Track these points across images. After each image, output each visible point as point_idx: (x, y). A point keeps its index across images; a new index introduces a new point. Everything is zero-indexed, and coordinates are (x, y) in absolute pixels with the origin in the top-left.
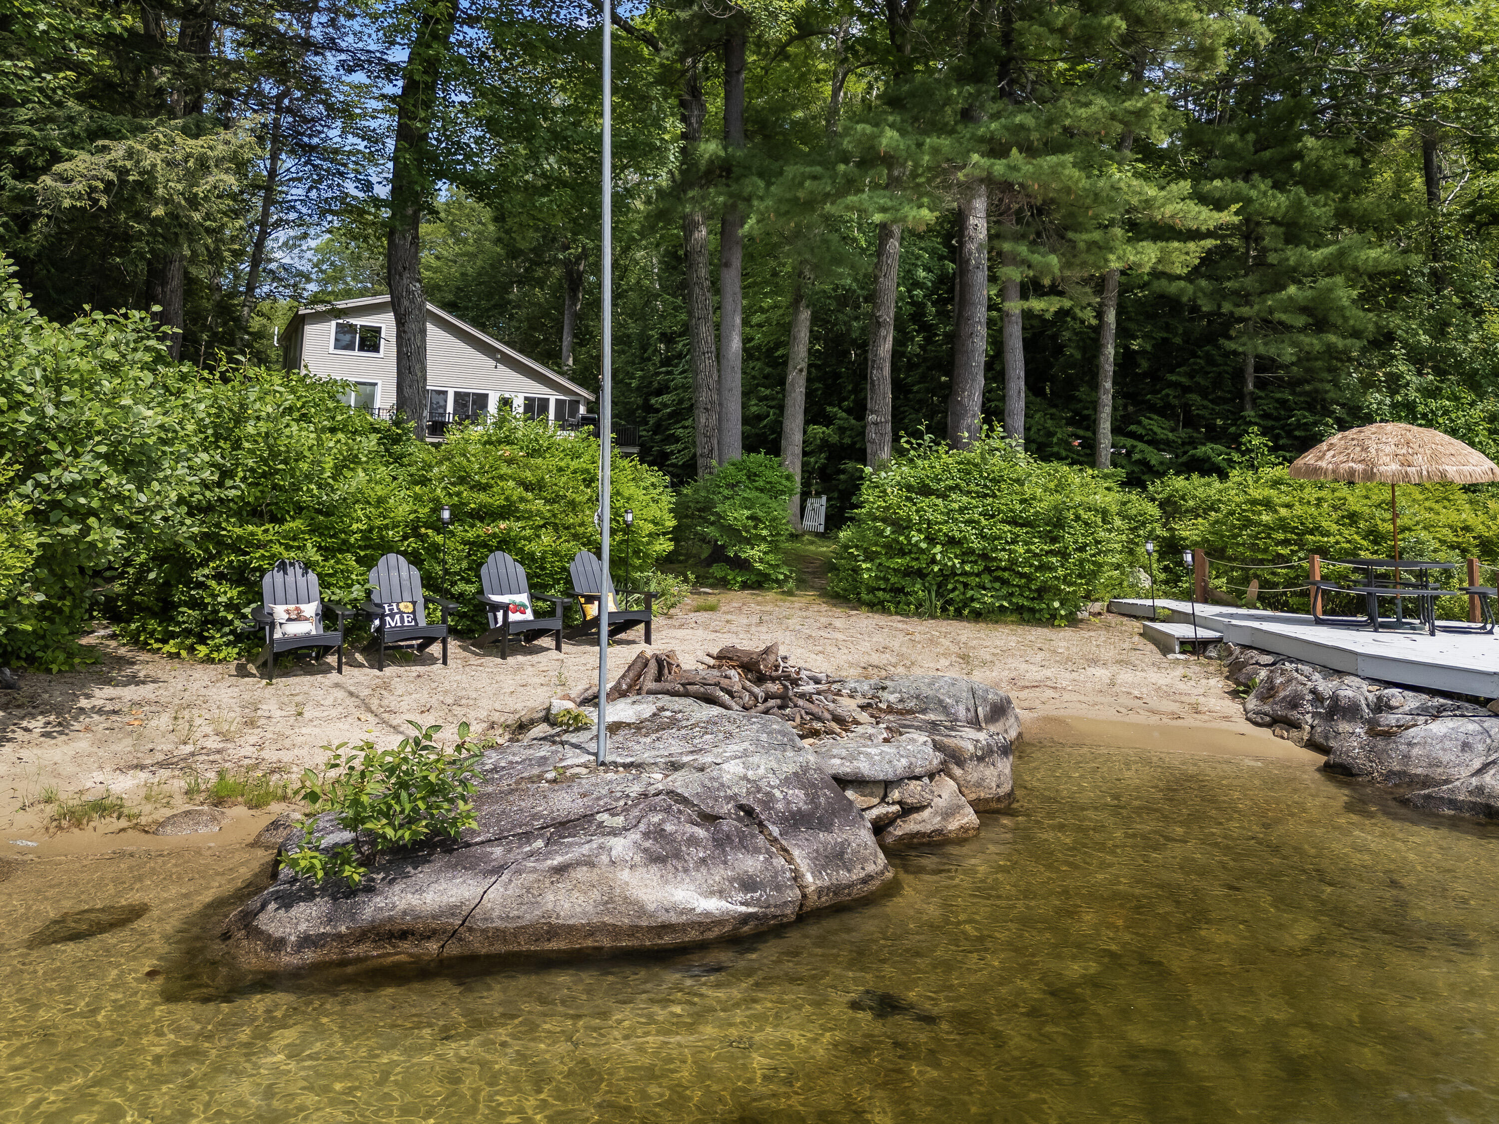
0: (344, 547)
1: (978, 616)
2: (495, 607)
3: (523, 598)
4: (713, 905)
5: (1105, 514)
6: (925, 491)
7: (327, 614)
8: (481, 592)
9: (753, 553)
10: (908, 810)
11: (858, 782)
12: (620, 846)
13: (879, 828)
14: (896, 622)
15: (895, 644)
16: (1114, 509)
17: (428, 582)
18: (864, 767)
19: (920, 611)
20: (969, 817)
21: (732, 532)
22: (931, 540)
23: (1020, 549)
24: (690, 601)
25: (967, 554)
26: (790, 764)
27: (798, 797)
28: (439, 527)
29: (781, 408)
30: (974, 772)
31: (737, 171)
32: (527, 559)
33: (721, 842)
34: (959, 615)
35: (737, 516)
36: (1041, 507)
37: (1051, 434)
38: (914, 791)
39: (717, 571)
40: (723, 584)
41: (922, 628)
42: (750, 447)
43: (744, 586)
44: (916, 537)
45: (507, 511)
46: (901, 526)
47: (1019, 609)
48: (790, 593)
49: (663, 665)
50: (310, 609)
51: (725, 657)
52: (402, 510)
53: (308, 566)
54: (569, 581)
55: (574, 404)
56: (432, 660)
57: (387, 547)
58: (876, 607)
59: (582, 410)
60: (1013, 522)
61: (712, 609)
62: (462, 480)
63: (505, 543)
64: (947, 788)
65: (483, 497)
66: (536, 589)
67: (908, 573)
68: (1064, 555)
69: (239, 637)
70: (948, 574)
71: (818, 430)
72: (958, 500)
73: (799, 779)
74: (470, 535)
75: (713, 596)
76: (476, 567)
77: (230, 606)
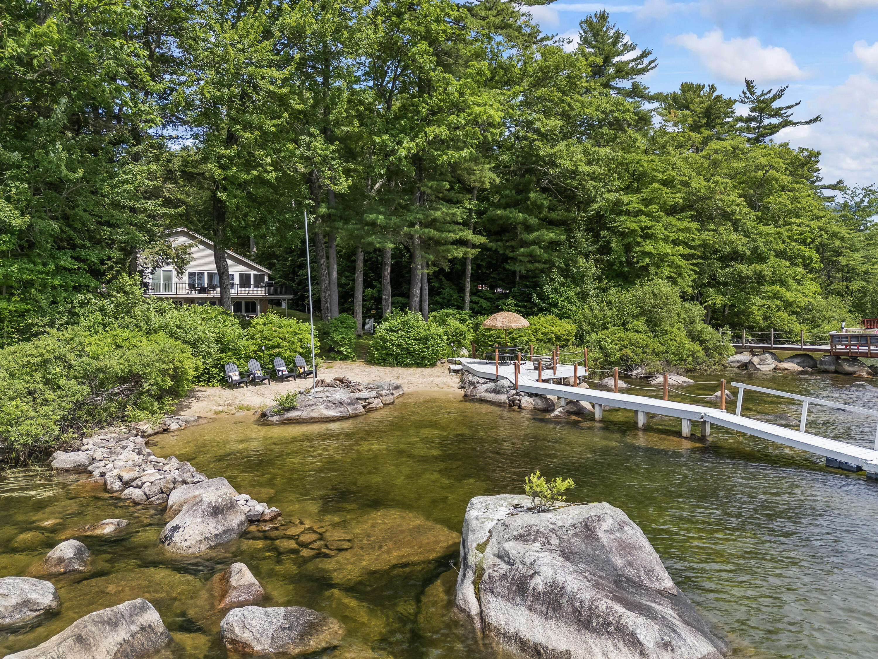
0: (241, 358)
1: (406, 366)
2: (279, 371)
3: (284, 368)
4: (336, 414)
5: (440, 336)
6: (392, 331)
7: (241, 374)
8: (274, 367)
9: (343, 349)
10: (370, 404)
11: (360, 399)
12: (321, 407)
13: (364, 407)
14: (383, 369)
15: (381, 375)
16: (443, 334)
17: (262, 366)
18: (361, 396)
19: (391, 365)
20: (381, 405)
21: (336, 343)
22: (393, 345)
23: (416, 347)
24: (325, 365)
25: (402, 349)
26: (348, 395)
27: (349, 401)
28: (262, 351)
29: (354, 280)
30: (385, 398)
31: (333, 218)
32: (284, 358)
33: (337, 407)
34: (401, 366)
35: (338, 337)
36: (422, 335)
37: (452, 296)
38: (371, 400)
39: (332, 355)
40: (334, 359)
41: (389, 370)
42: (341, 311)
43: (341, 359)
44: (389, 344)
45: (278, 346)
46: (385, 341)
47: (418, 363)
48: (355, 361)
49: (323, 382)
50: (237, 373)
51: (336, 379)
52: (253, 348)
53: (234, 363)
54: (295, 363)
55: (262, 276)
56: (265, 384)
57: (250, 358)
58: (379, 364)
59: (266, 279)
60: (415, 339)
61: (331, 368)
62: (265, 338)
63: (279, 354)
64: (377, 400)
65: (271, 343)
66: (287, 365)
67: (387, 354)
68: (428, 348)
69: (219, 381)
70: (398, 355)
71: (369, 291)
72: (401, 333)
73: (349, 398)
74: (270, 352)
75: (332, 363)
76: (272, 361)
77: (216, 374)
